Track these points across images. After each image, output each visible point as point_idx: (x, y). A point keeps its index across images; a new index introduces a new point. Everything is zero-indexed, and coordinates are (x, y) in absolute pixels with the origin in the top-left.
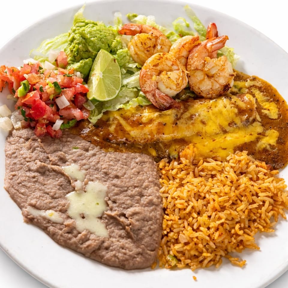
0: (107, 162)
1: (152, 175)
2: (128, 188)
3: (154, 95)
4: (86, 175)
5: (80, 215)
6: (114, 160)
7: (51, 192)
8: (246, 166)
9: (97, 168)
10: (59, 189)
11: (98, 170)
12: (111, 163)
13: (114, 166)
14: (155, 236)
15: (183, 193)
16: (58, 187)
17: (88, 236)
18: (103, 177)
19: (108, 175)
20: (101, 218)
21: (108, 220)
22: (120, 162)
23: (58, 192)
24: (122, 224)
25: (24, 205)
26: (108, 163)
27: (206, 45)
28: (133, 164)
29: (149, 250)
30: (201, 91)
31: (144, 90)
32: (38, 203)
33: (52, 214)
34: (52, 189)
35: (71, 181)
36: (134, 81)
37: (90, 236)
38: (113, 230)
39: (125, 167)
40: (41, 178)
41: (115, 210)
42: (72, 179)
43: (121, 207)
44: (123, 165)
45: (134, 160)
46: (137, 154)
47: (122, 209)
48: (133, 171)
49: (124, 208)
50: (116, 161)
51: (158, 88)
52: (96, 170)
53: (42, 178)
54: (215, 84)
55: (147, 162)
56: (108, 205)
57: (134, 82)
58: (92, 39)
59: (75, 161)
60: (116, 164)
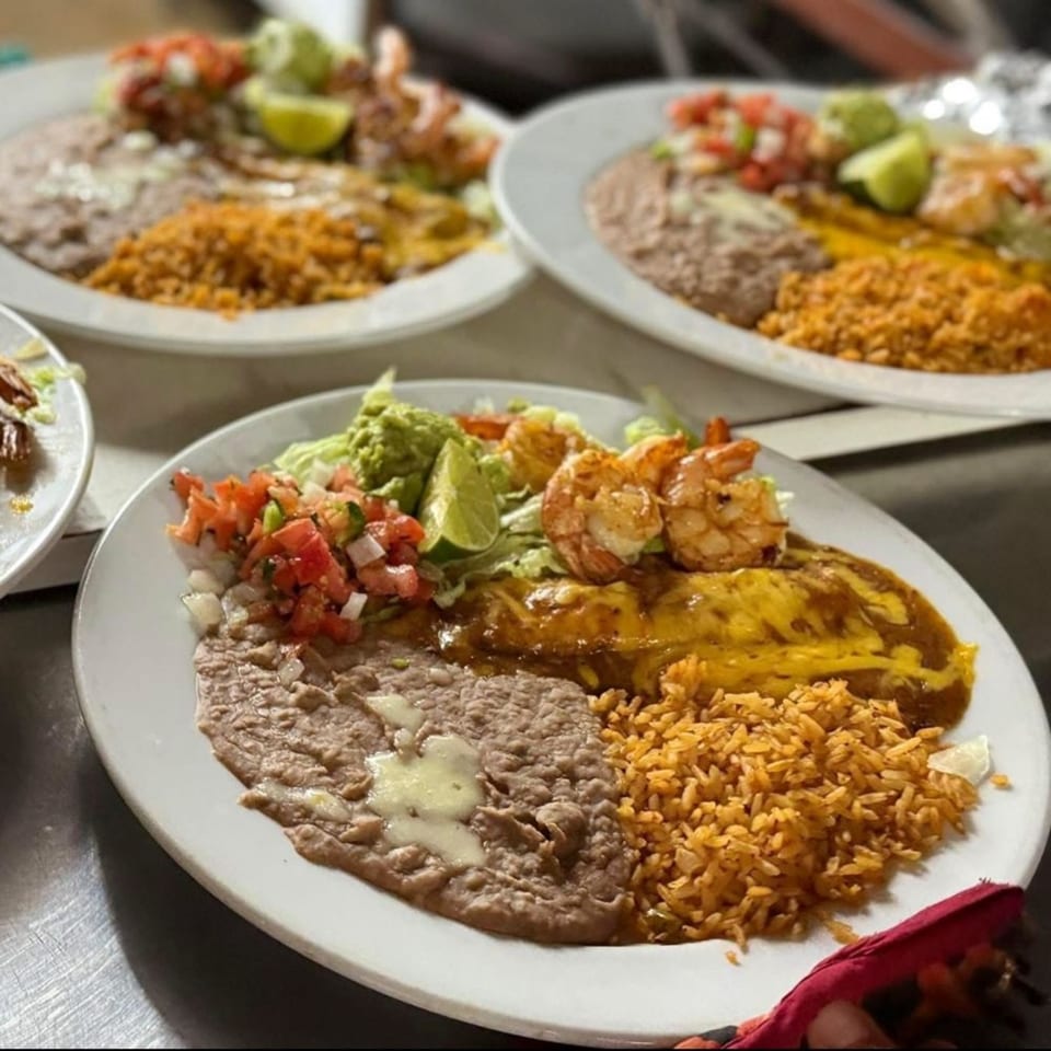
0: (479, 698)
1: (591, 729)
2: (537, 757)
3: (577, 548)
4: (424, 720)
5: (408, 809)
6: (497, 693)
7: (326, 749)
8: (845, 711)
9: (454, 708)
10: (350, 745)
11: (456, 713)
12: (490, 701)
13: (497, 708)
14: (613, 869)
15: (666, 756)
16: (349, 740)
17: (421, 857)
18: (469, 728)
19: (483, 724)
20: (467, 822)
21: (488, 827)
22: (512, 700)
23: (346, 749)
24: (529, 837)
25: (255, 776)
26: (483, 700)
27: (704, 455)
28: (544, 706)
29: (599, 899)
30: (705, 557)
31: (553, 533)
32: (289, 771)
33: (320, 798)
34: (331, 743)
35: (387, 727)
36: (527, 516)
37: (425, 859)
38: (503, 852)
39: (525, 711)
40: (305, 721)
41: (507, 806)
42: (389, 724)
43: (522, 799)
44: (518, 705)
45: (544, 695)
46: (550, 681)
47: (524, 805)
48: (546, 721)
49: (529, 802)
50: (501, 697)
51: (587, 532)
52: (450, 711)
53: (307, 719)
54: (739, 542)
55: (575, 699)
56: (486, 792)
57: (526, 520)
58: (418, 428)
59: (399, 690)
60: (504, 704)
